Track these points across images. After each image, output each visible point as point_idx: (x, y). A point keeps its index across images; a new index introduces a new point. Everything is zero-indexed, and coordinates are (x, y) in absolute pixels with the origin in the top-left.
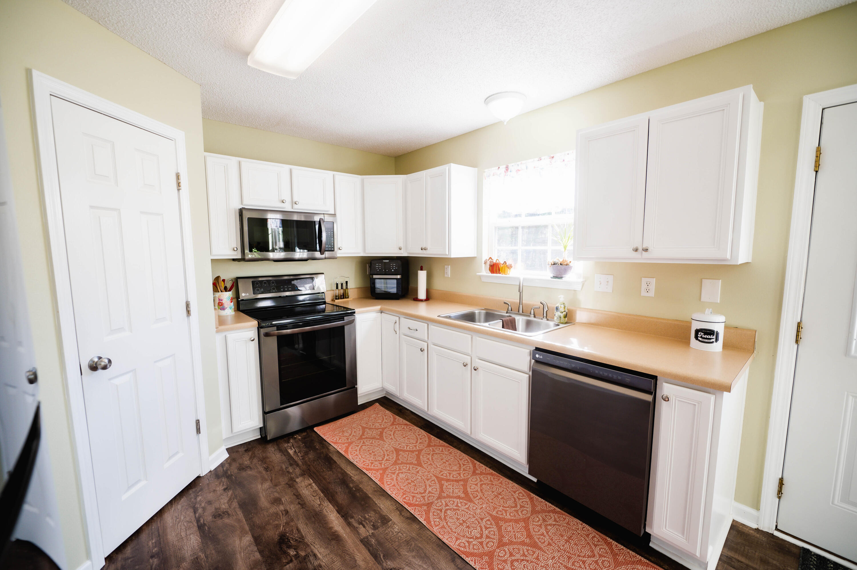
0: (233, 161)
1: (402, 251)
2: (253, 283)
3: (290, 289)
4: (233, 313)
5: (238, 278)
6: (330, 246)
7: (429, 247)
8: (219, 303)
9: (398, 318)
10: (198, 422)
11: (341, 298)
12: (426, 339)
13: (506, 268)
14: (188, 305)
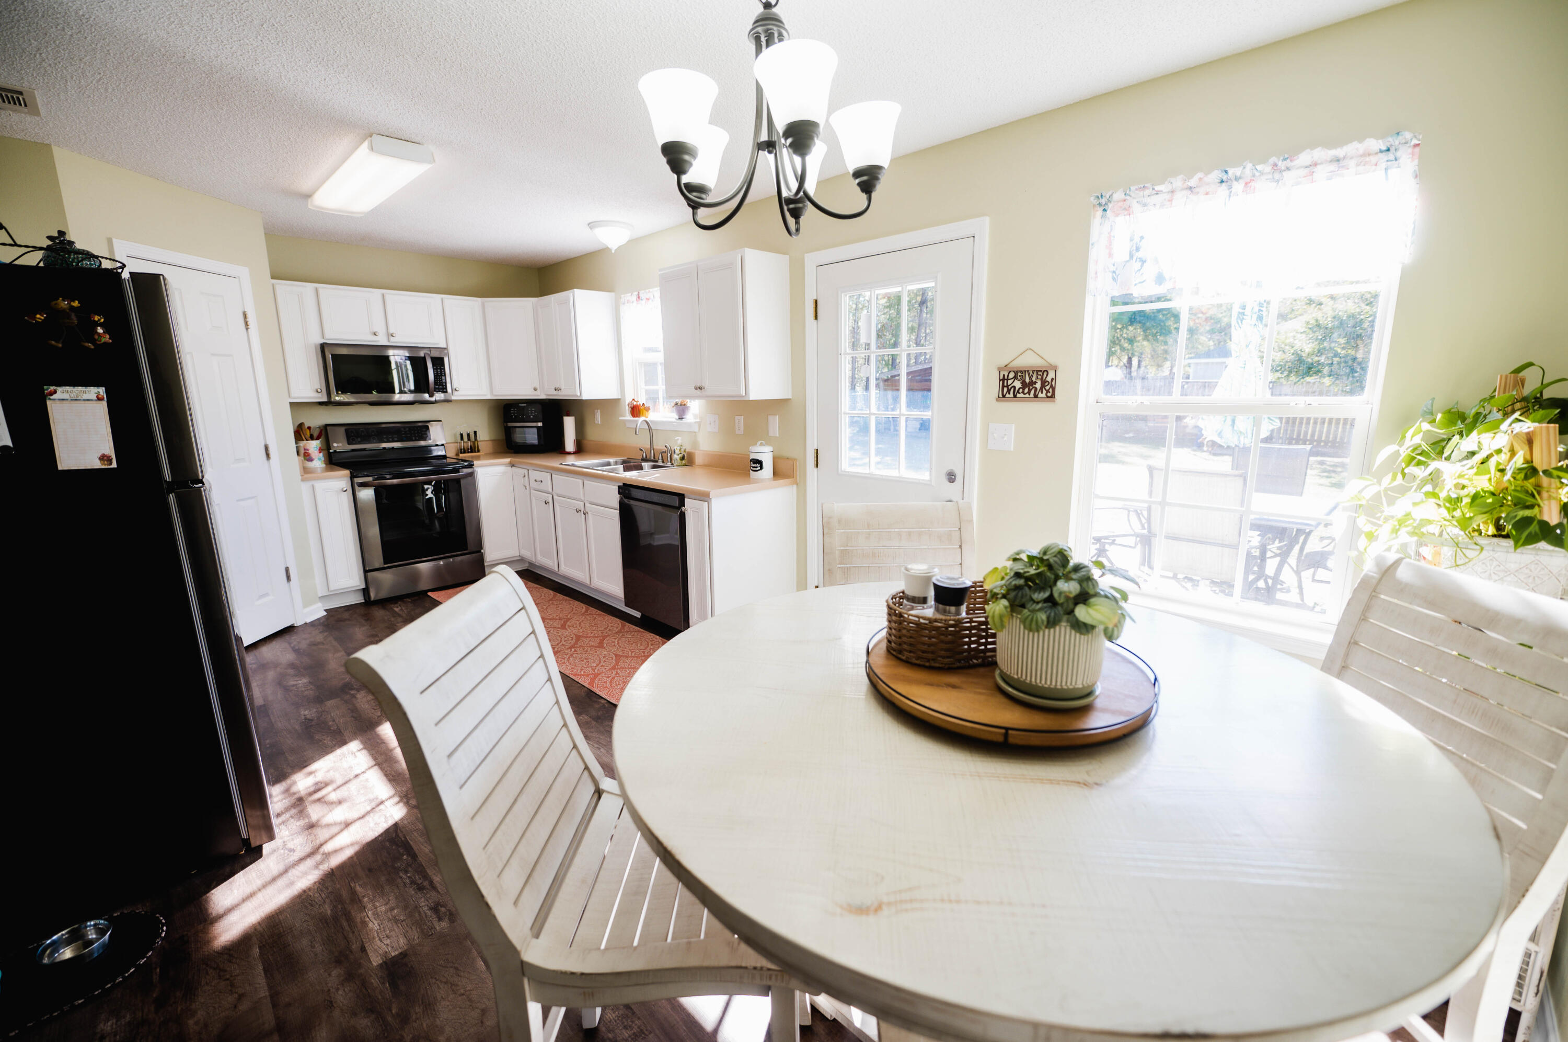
0: (308, 289)
1: (538, 392)
2: (346, 431)
3: (396, 439)
4: (324, 465)
5: (327, 425)
6: (441, 387)
7: (563, 388)
8: (305, 453)
9: (526, 471)
10: (287, 570)
11: (468, 452)
12: (550, 490)
13: (644, 411)
14: (266, 448)
